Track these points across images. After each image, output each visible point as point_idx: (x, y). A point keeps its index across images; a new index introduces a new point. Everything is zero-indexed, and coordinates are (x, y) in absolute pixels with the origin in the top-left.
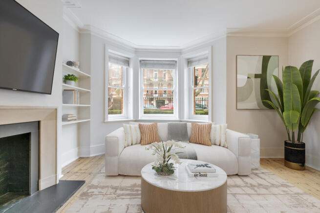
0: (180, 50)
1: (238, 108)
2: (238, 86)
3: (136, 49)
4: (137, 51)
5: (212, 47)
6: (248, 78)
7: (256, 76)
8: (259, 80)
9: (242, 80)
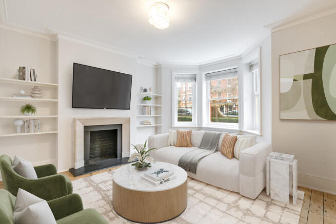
0: (240, 56)
1: (281, 118)
2: (281, 92)
3: (200, 66)
4: (201, 68)
5: (261, 48)
6: (294, 80)
7: (306, 77)
8: (310, 81)
9: (287, 83)
